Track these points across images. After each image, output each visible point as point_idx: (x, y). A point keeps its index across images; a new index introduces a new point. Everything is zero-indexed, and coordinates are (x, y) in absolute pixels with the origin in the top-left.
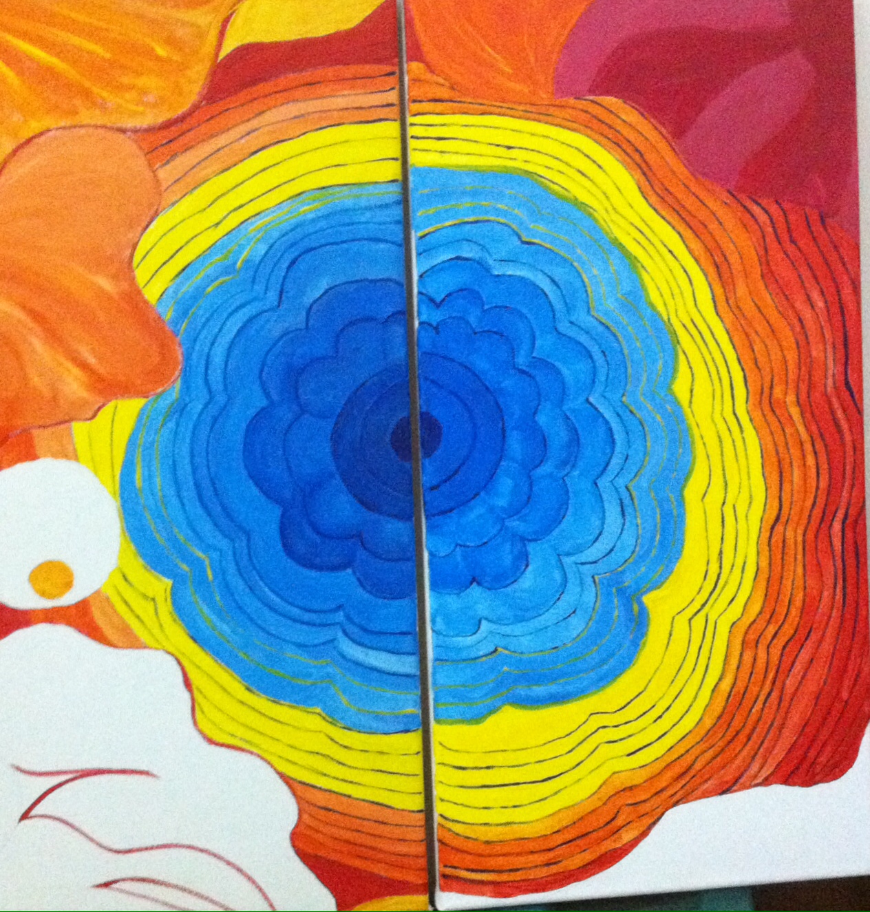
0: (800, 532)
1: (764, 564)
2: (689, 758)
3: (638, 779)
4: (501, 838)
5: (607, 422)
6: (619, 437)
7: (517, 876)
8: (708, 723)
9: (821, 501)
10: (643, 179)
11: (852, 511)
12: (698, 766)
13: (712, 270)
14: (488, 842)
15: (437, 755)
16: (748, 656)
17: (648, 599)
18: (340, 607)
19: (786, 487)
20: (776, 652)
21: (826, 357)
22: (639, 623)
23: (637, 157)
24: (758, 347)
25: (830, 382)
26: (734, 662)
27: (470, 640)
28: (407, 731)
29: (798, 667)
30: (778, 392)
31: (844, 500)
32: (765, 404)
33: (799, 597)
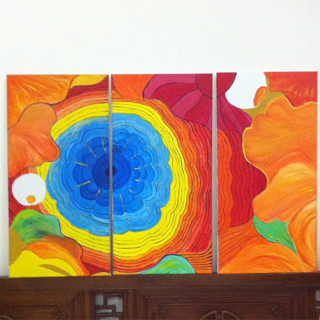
0: (196, 196)
1: (188, 203)
2: (169, 245)
3: (158, 248)
4: (127, 260)
5: (153, 170)
6: (156, 173)
7: (130, 268)
8: (174, 237)
9: (201, 189)
11: (208, 192)
13: (178, 137)
14: (124, 260)
15: (114, 241)
16: (184, 223)
17: (161, 209)
19: (193, 186)
20: (190, 222)
21: (203, 157)
22: (159, 214)
23: (162, 112)
24: (188, 154)
25: (204, 163)
26: (180, 224)
27: (121, 216)
28: (107, 236)
29: (195, 226)
30: (192, 164)
31: (206, 189)
32: (189, 167)
33: (196, 210)
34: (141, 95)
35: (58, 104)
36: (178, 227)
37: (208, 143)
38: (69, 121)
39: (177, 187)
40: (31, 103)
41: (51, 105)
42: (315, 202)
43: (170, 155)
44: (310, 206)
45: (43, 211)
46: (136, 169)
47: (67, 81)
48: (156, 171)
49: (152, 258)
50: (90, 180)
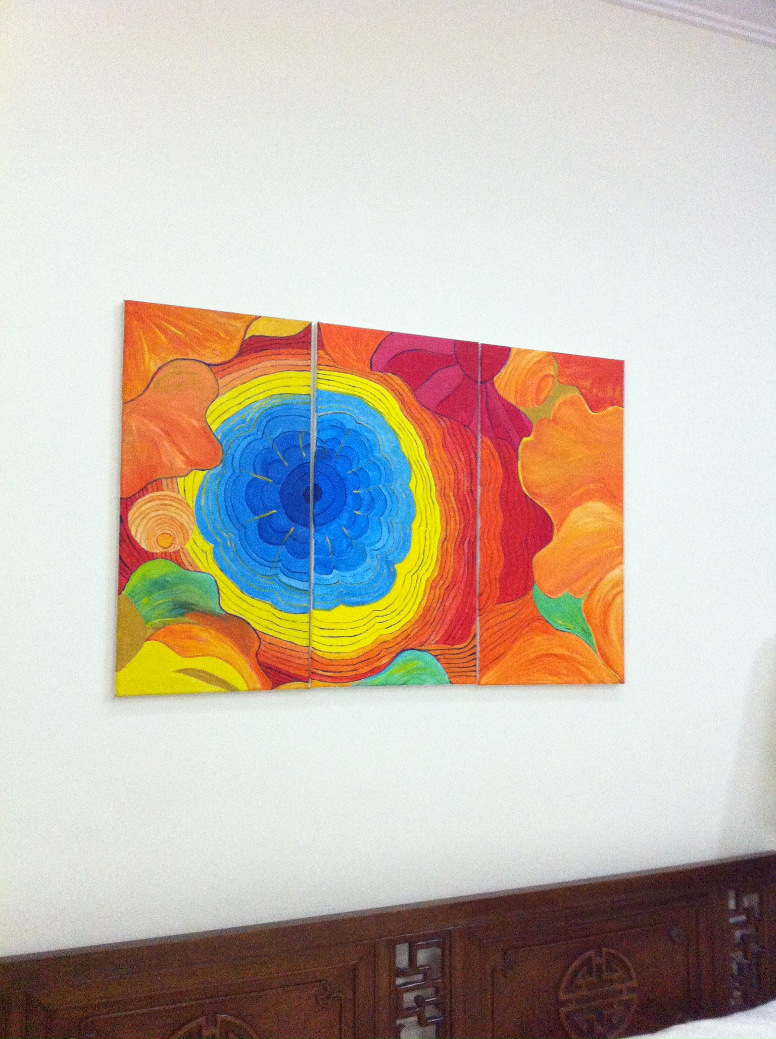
0: (453, 545)
1: (440, 557)
2: (409, 631)
3: (390, 638)
4: (336, 658)
5: (385, 495)
6: (389, 503)
7: (341, 674)
8: (417, 617)
9: (461, 534)
10: (402, 405)
11: (472, 539)
12: (412, 635)
13: (425, 441)
14: (331, 660)
15: (314, 623)
16: (432, 592)
17: (396, 566)
18: (280, 561)
19: (449, 527)
20: (443, 591)
21: (464, 478)
22: (393, 575)
23: (400, 397)
24: (440, 473)
25: (465, 488)
26: (428, 592)
27: (329, 577)
28: (303, 613)
29: (451, 597)
30: (447, 490)
31: (469, 534)
32: (442, 494)
33: (452, 571)
34: (368, 362)
35: (221, 364)
36: (422, 600)
37: (472, 456)
38: (241, 398)
39: (423, 528)
40: (171, 358)
41: (209, 365)
42: (620, 567)
43: (412, 472)
44: (614, 573)
45: (187, 564)
46: (355, 492)
47: (240, 325)
48: (388, 499)
49: (380, 655)
50: (277, 508)
